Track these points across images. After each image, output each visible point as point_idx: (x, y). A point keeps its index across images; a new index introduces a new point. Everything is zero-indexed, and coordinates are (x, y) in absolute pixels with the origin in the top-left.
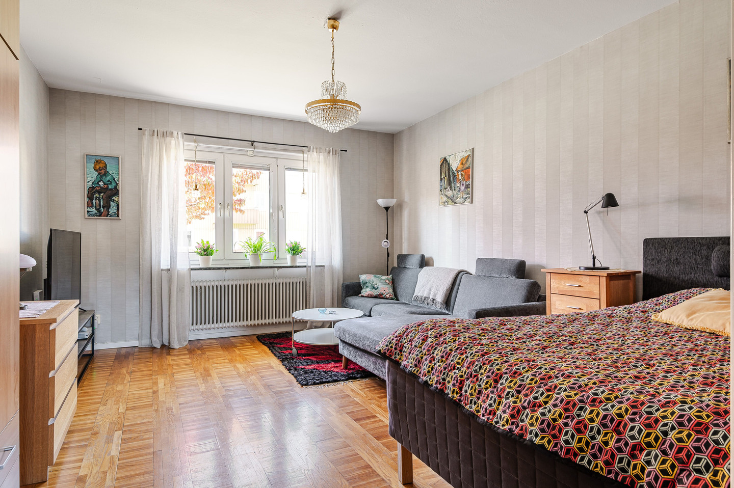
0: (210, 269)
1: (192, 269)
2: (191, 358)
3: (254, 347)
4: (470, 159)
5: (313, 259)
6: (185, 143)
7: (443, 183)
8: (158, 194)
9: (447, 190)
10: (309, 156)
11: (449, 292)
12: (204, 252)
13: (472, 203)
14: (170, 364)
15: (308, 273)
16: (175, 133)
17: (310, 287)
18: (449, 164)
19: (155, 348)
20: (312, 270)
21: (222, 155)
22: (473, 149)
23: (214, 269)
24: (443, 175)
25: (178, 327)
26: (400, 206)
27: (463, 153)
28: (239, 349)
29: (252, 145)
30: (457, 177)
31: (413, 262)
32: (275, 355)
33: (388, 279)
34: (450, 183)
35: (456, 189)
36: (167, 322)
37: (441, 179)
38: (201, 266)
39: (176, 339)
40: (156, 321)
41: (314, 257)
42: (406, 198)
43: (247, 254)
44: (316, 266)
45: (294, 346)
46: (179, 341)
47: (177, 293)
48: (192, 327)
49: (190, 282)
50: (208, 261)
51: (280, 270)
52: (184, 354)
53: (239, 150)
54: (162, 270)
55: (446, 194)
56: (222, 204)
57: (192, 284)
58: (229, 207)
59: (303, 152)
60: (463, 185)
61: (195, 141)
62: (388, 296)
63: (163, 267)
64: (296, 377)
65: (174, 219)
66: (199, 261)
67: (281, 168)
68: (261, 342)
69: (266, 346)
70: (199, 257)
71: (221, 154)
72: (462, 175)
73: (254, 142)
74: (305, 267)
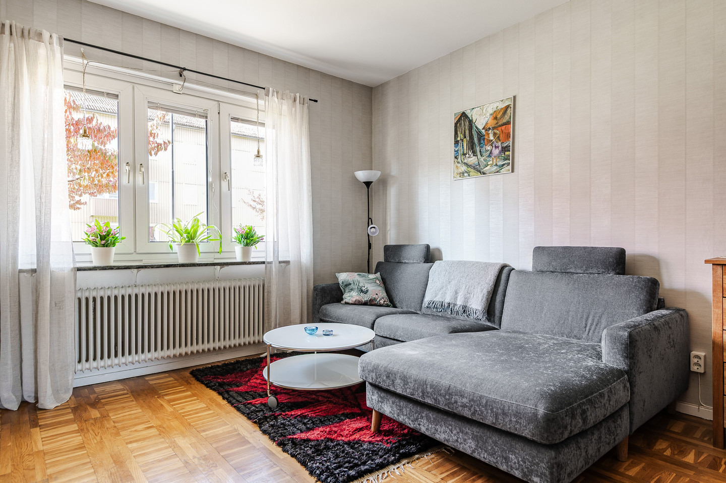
0: (111, 268)
1: (79, 269)
2: (82, 430)
3: (193, 395)
4: (510, 111)
5: (276, 252)
6: (65, 57)
7: (459, 147)
8: (13, 137)
9: (467, 156)
10: (267, 103)
11: (491, 296)
12: (101, 239)
13: (513, 171)
14: (39, 452)
15: (268, 272)
16: (46, 35)
17: (269, 292)
18: (471, 122)
19: (7, 410)
20: (274, 268)
21: (130, 86)
22: (515, 97)
23: (119, 268)
24: (460, 136)
25: (52, 370)
26: (383, 182)
27: (495, 105)
28: (169, 401)
29: (181, 76)
30: (486, 137)
31: (414, 255)
32: (238, 409)
33: (377, 278)
34: (472, 146)
35: (484, 154)
36: (32, 362)
37: (456, 142)
38: (95, 264)
39: (49, 391)
40: (9, 362)
41: (276, 249)
42: (394, 169)
43: (174, 245)
44: (280, 262)
45: (270, 393)
46: (56, 392)
47: (51, 310)
48: (79, 367)
49: (75, 290)
50: (107, 256)
51: (226, 268)
52: (67, 422)
53: (158, 81)
54: (21, 271)
55: (466, 161)
56: (131, 163)
57: (79, 295)
58: (143, 169)
59: (257, 96)
60: (496, 147)
61: (83, 56)
62: (382, 302)
63: (21, 266)
64: (304, 464)
65: (44, 182)
66: (92, 256)
67: (224, 117)
68: (202, 383)
69: (214, 390)
70: (91, 249)
71: (130, 84)
72: (495, 134)
73: (185, 69)
74: (264, 263)
